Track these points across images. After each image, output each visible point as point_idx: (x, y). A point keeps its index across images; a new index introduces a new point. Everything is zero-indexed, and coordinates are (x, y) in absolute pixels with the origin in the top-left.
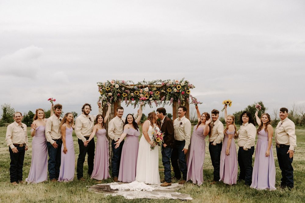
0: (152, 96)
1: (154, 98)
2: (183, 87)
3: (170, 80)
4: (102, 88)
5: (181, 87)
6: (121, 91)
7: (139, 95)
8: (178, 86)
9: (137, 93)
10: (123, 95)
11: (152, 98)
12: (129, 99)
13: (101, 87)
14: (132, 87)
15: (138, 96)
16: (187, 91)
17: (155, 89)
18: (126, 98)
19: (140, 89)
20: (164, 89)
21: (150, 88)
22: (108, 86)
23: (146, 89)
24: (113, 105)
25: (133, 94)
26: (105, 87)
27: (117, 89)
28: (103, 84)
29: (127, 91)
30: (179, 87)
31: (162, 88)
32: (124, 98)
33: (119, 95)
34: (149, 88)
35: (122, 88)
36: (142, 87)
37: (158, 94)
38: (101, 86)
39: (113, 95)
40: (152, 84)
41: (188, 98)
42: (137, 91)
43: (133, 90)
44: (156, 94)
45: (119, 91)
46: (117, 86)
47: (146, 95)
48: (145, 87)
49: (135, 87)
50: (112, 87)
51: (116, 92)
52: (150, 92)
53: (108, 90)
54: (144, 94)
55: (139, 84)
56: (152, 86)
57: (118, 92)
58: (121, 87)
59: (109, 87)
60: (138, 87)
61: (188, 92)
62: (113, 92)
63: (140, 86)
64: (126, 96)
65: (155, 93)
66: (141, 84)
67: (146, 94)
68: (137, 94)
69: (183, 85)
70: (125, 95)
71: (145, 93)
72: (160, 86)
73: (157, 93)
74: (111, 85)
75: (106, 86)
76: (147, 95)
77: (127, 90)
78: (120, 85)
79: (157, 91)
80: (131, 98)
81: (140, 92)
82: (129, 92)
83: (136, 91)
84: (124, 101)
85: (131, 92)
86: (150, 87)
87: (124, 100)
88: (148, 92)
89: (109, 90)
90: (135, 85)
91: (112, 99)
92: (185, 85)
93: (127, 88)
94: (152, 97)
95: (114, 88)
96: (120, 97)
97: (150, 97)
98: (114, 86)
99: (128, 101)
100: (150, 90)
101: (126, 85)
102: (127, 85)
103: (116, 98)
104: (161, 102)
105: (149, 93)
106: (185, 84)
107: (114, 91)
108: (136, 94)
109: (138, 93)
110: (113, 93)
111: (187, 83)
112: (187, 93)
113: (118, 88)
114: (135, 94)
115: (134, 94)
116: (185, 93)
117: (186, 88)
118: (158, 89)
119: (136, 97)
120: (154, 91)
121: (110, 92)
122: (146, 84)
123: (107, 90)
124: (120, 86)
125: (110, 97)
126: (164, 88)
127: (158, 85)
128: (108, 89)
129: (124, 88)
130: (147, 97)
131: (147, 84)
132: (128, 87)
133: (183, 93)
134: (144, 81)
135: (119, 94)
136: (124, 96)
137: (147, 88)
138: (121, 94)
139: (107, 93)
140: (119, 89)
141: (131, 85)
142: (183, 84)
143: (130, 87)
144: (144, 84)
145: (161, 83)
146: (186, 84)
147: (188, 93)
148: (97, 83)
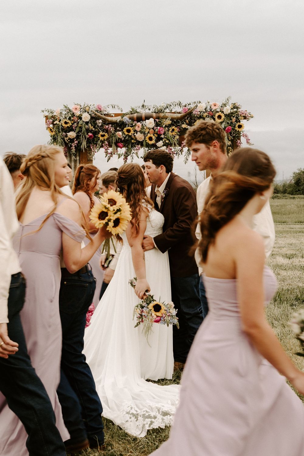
0: (162, 136)
1: (167, 141)
2: (229, 116)
3: (200, 102)
4: (54, 121)
5: (223, 117)
6: (94, 127)
7: (133, 137)
8: (217, 115)
9: (129, 131)
10: (99, 136)
11: (161, 141)
12: (113, 145)
13: (51, 121)
14: (118, 119)
15: (132, 139)
16: (237, 126)
17: (168, 122)
18: (106, 143)
19: (135, 122)
20: (187, 121)
21: (157, 120)
22: (66, 118)
23: (150, 123)
24: (78, 158)
25: (120, 133)
26: (60, 121)
27: (87, 123)
28: (55, 114)
29: (107, 126)
30: (220, 117)
31: (182, 119)
32: (102, 142)
33: (90, 136)
34: (155, 121)
35: (97, 121)
36: (139, 119)
37: (174, 133)
38: (52, 119)
39: (78, 137)
40: (161, 111)
41: (239, 141)
42: (129, 128)
43: (121, 125)
44: (170, 132)
45: (91, 127)
46: (86, 117)
47: (149, 135)
48: (147, 118)
49: (126, 119)
50: (76, 119)
51: (84, 129)
52: (158, 128)
53: (66, 126)
54: (144, 134)
55: (133, 111)
56: (162, 115)
57: (88, 131)
58: (94, 119)
59: (70, 119)
60: (132, 119)
61: (240, 126)
62: (77, 130)
63: (135, 115)
64: (106, 138)
65: (168, 130)
66: (138, 111)
67: (149, 132)
68: (130, 134)
69: (229, 112)
70: (103, 136)
71: (148, 130)
72: (179, 115)
73: (173, 130)
74: (73, 115)
75: (61, 118)
76: (152, 135)
77: (108, 124)
78: (93, 115)
79: (174, 127)
80: (118, 143)
81: (137, 128)
82: (112, 129)
83: (127, 128)
84: (102, 150)
85: (116, 131)
86: (158, 118)
87: (102, 146)
88: (153, 128)
89: (68, 125)
90: (123, 115)
91: (75, 146)
92: (232, 113)
93: (108, 120)
94: (162, 139)
95: (81, 122)
96: (93, 141)
97: (159, 139)
98: (80, 118)
99: (110, 150)
100: (157, 125)
101: (105, 115)
102: (108, 115)
103: (84, 144)
104: (181, 151)
105: (157, 130)
106: (232, 111)
107: (81, 128)
108: (127, 133)
109: (132, 132)
110: (78, 133)
111: (237, 108)
112: (237, 129)
113: (87, 120)
114: (125, 134)
115: (123, 133)
116: (233, 129)
117: (234, 119)
118: (175, 122)
119: (127, 140)
120: (166, 126)
121: (70, 129)
122: (147, 111)
123: (64, 125)
124: (92, 118)
125: (72, 140)
126: (187, 119)
127: (174, 113)
128: (66, 123)
129: (100, 121)
130: (151, 139)
131: (151, 111)
132: (109, 118)
133: (228, 129)
134: (143, 106)
135: (90, 134)
136: (101, 138)
137: (152, 120)
138: (95, 133)
139: (66, 132)
140: (90, 125)
141: (117, 115)
142: (227, 110)
143: (114, 119)
144: (144, 112)
145: (179, 109)
146: (235, 110)
147: (240, 130)
148: (43, 111)
